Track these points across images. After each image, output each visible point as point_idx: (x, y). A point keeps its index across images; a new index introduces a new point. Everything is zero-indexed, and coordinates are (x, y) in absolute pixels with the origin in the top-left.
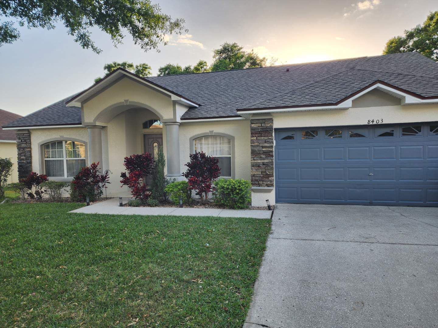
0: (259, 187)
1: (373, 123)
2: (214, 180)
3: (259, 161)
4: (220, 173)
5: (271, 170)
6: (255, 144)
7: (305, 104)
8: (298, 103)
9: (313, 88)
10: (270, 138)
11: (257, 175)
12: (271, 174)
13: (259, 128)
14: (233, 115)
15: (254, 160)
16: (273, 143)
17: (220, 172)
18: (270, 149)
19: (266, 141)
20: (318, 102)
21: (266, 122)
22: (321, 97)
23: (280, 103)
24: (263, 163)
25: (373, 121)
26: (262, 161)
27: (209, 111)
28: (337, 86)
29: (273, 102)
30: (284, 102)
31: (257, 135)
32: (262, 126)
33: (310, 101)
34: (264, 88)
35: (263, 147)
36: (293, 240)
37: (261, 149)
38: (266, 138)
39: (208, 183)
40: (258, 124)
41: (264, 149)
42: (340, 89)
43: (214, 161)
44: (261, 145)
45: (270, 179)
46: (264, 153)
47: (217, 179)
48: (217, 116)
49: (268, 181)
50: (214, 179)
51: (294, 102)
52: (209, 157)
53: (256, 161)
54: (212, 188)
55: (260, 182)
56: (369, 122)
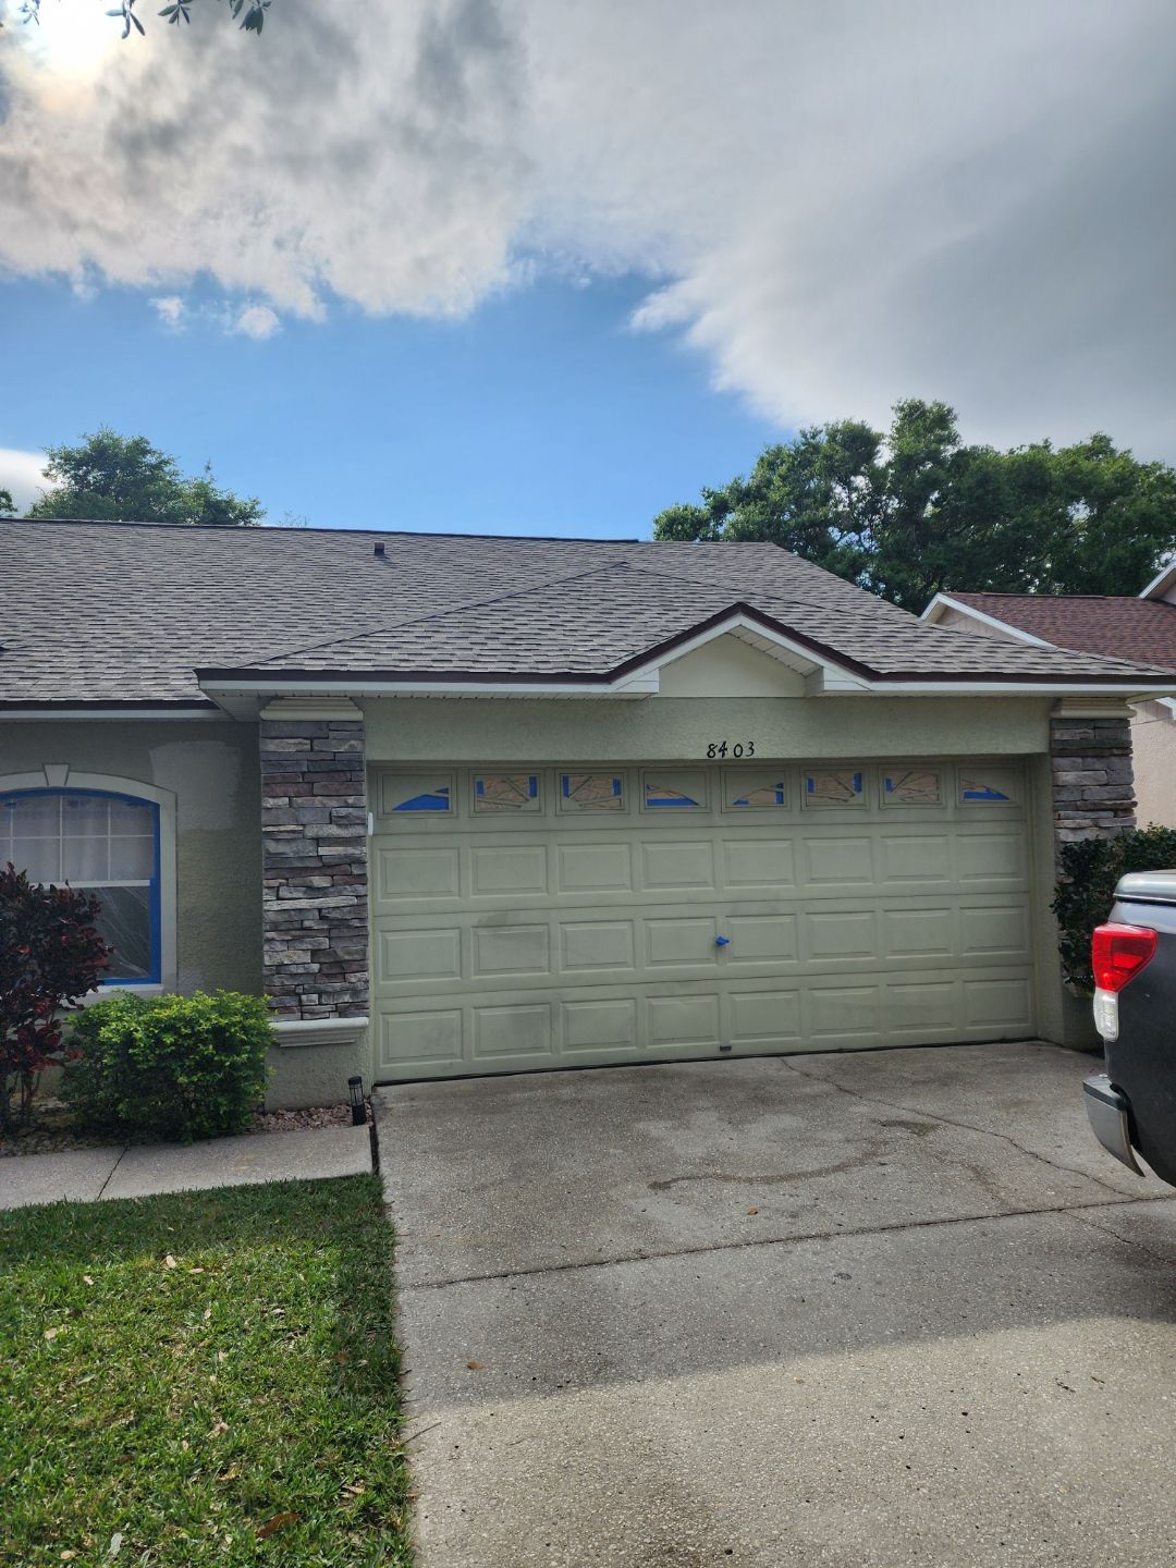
0: (302, 1019)
1: (723, 755)
2: (72, 1002)
3: (304, 904)
4: (106, 968)
5: (355, 940)
6: (282, 828)
7: (492, 668)
8: (464, 664)
9: (505, 615)
10: (351, 800)
11: (293, 969)
12: (357, 957)
13: (299, 756)
14: (169, 697)
15: (279, 899)
16: (364, 825)
17: (105, 961)
18: (350, 850)
19: (335, 814)
20: (540, 666)
21: (332, 734)
22: (546, 648)
23: (387, 660)
24: (320, 910)
25: (723, 750)
26: (317, 902)
27: (46, 676)
28: (590, 617)
29: (360, 653)
30: (406, 657)
31: (292, 790)
32: (316, 748)
33: (508, 659)
34: (296, 604)
35: (318, 841)
36: (512, 1280)
37: (310, 850)
38: (332, 803)
39: (40, 1023)
40: (296, 741)
41: (323, 851)
42: (600, 627)
43: (75, 908)
44: (310, 832)
45: (353, 980)
46: (326, 867)
47: (90, 999)
48: (87, 696)
49: (343, 991)
50: (73, 998)
51: (449, 658)
52: (47, 887)
53: (287, 905)
54: (62, 1048)
55: (304, 997)
56: (711, 750)
